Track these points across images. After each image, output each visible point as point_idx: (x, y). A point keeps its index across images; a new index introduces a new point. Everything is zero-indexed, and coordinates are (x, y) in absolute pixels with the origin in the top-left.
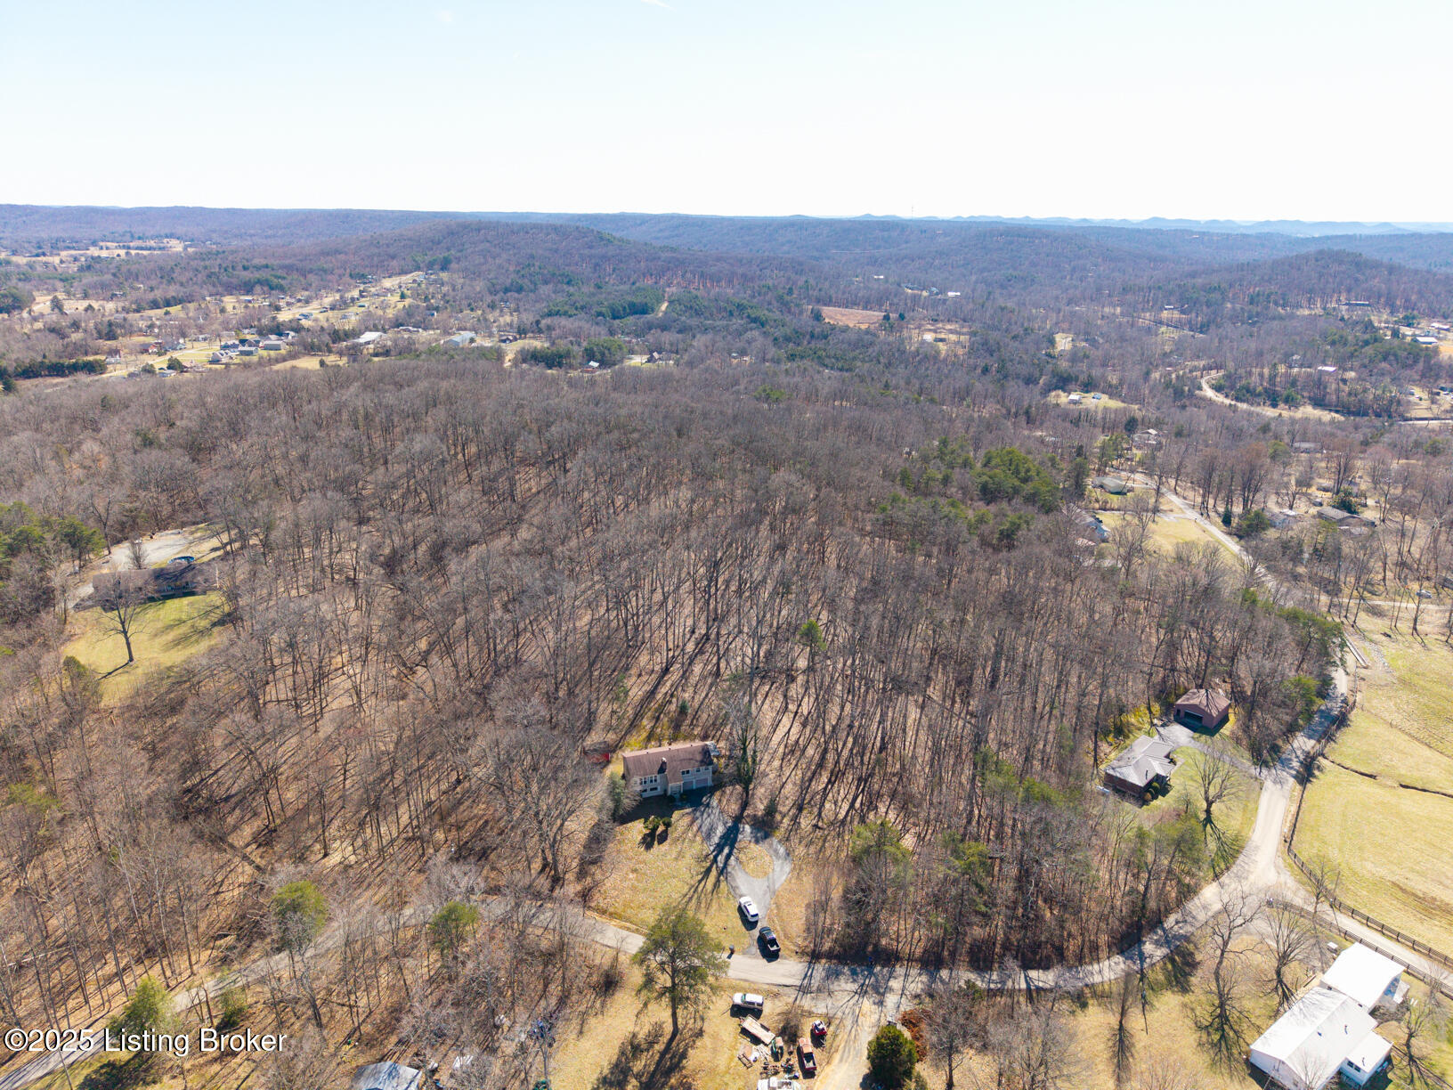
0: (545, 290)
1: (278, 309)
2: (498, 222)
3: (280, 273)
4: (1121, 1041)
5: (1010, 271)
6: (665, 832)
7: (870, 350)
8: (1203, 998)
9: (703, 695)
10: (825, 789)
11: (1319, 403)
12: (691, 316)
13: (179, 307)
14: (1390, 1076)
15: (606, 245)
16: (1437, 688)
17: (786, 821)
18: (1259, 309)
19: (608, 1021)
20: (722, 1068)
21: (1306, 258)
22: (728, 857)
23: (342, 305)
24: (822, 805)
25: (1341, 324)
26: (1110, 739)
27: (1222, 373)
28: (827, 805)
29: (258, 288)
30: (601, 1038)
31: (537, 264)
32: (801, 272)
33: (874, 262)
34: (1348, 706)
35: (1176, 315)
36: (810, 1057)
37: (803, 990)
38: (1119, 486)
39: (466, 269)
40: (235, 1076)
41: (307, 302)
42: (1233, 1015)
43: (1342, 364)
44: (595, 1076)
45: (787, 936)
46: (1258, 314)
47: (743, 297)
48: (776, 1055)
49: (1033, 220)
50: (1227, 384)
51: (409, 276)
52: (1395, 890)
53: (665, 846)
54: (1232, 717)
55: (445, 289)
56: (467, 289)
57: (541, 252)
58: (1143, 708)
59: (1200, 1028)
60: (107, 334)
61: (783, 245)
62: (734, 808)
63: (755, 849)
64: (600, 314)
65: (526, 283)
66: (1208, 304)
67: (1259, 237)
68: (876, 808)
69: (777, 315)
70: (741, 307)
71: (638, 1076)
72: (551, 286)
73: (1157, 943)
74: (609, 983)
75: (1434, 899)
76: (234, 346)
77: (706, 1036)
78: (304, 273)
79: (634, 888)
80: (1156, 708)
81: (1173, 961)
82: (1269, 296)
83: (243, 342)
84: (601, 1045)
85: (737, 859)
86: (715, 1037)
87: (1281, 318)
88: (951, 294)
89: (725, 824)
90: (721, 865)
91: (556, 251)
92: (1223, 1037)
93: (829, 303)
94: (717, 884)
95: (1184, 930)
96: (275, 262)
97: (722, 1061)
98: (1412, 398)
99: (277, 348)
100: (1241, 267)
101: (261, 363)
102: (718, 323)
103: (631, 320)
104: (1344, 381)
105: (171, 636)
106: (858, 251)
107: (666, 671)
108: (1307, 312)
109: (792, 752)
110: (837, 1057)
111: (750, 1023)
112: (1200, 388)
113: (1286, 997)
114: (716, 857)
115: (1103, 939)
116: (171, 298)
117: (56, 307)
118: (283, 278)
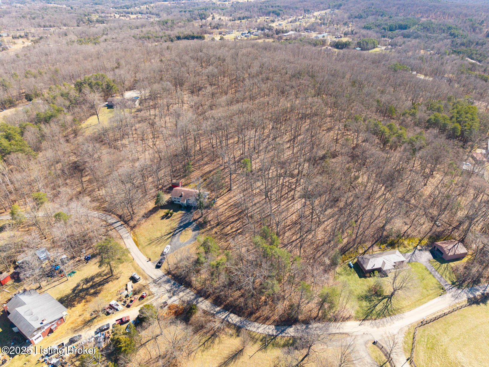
0: (370, 18)
4: (236, 355)
6: (170, 216)
17: (209, 227)
20: (111, 291)
22: (180, 231)
26: (383, 246)
28: (228, 227)
29: (271, 14)
36: (132, 301)
37: (155, 281)
44: (86, 277)
48: (127, 296)
51: (325, 11)
53: (166, 221)
58: (417, 239)
60: (216, 27)
62: (197, 216)
63: (190, 231)
65: (364, 15)
70: (450, 29)
71: (94, 282)
72: (374, 16)
73: (297, 330)
77: (118, 280)
78: (290, 9)
79: (147, 229)
80: (425, 241)
85: (182, 233)
89: (190, 220)
90: (175, 233)
94: (169, 238)
99: (257, 35)
111: (130, 284)
114: (177, 230)
116: (246, 16)
117: (213, 18)
118: (281, 10)
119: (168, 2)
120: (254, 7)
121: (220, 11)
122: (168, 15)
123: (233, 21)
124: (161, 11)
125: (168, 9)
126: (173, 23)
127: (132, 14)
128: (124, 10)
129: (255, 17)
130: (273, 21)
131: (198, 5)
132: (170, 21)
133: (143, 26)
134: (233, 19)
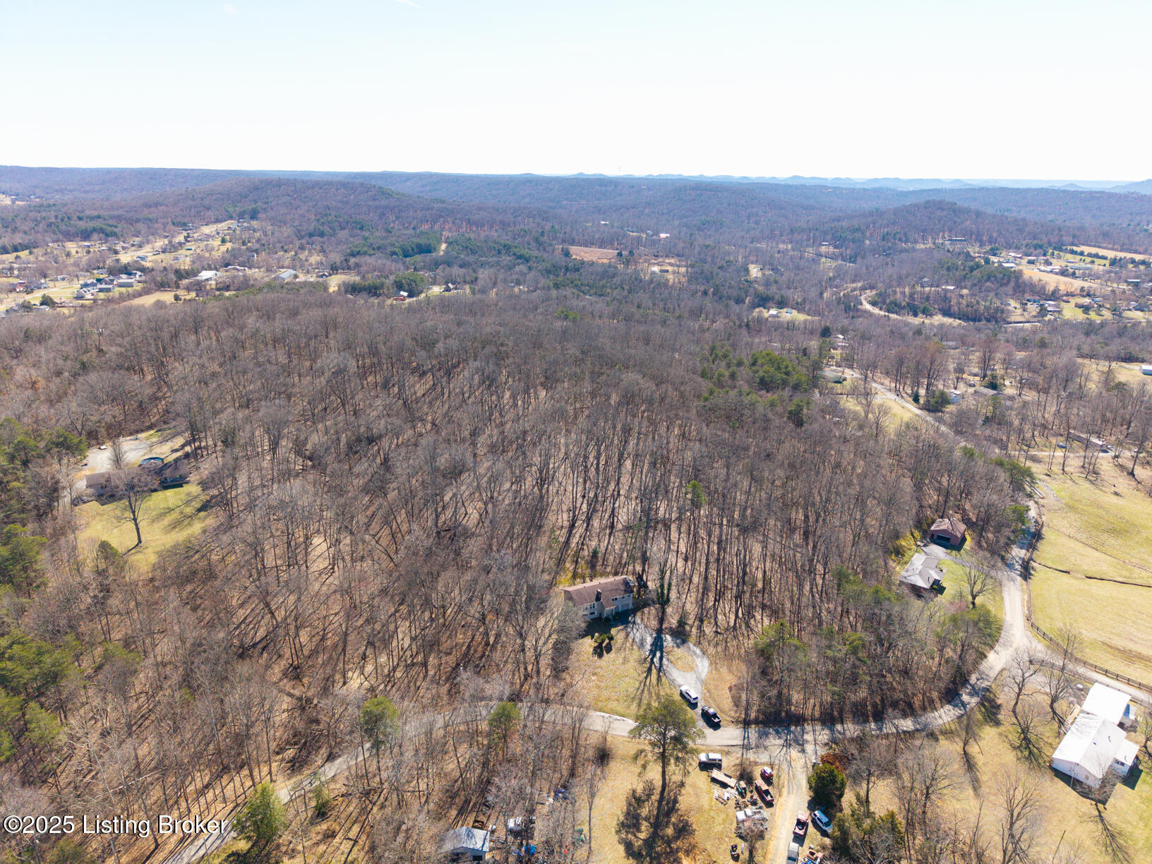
0: (343, 234)
1: (116, 252)
3: (111, 222)
4: (968, 761)
5: (703, 217)
6: (609, 644)
7: (615, 280)
8: (1010, 728)
9: (606, 542)
10: (714, 605)
11: (947, 313)
12: (468, 255)
13: (27, 252)
14: (1140, 767)
15: (388, 198)
16: (1091, 510)
17: (694, 630)
18: (890, 244)
19: (611, 783)
20: (706, 807)
21: (917, 206)
22: (661, 659)
23: (172, 248)
24: (716, 617)
25: (950, 255)
26: (893, 557)
27: (874, 292)
28: (720, 617)
29: (96, 235)
30: (609, 795)
31: (333, 213)
32: (547, 219)
33: (599, 210)
34: (1039, 526)
35: (831, 249)
36: (767, 792)
37: (746, 747)
38: (837, 377)
40: (340, 852)
41: (140, 246)
42: (1032, 737)
43: (959, 286)
44: (615, 822)
45: (722, 711)
46: (889, 248)
47: (505, 239)
48: (742, 794)
49: (706, 177)
50: (880, 300)
51: (223, 224)
52: (1105, 647)
53: (612, 655)
54: (968, 537)
55: (257, 235)
56: (277, 234)
57: (334, 203)
58: (908, 534)
59: (1015, 748)
61: (525, 197)
62: (654, 623)
63: (679, 652)
64: (394, 253)
65: (326, 229)
66: (854, 241)
67: (875, 190)
68: (754, 616)
69: (536, 253)
70: (507, 248)
71: (647, 819)
73: (971, 695)
74: (603, 756)
75: (1131, 651)
76: (93, 285)
77: (687, 787)
78: (132, 222)
79: (598, 687)
80: (917, 534)
81: (984, 705)
82: (895, 235)
83: (99, 281)
84: (612, 800)
85: (668, 659)
86: (694, 786)
87: (906, 251)
88: (663, 235)
89: (651, 635)
90: (658, 665)
91: (347, 203)
92: (1030, 752)
93: (573, 243)
94: (659, 679)
95: (985, 684)
96: (104, 213)
97: (705, 802)
98: (1010, 308)
99: (130, 285)
100: (871, 214)
101: (122, 298)
102: (491, 259)
103: (418, 258)
104: (962, 296)
105: (167, 520)
106: (584, 202)
107: (572, 526)
108: (922, 246)
109: (683, 580)
110: (785, 791)
111: (716, 774)
112: (861, 304)
113: (1061, 723)
114: (652, 659)
115: (935, 695)
118: (114, 226)
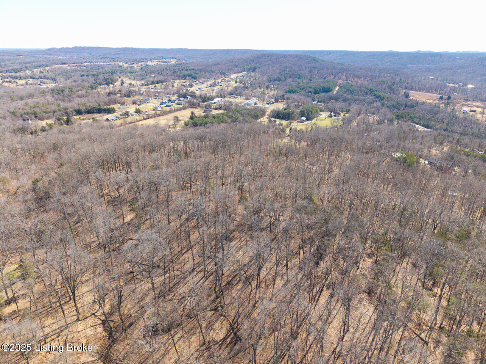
0: (289, 80)
2: (275, 54)
7: (438, 115)
12: (349, 94)
13: (160, 84)
15: (315, 63)
23: (214, 85)
29: (188, 78)
31: (288, 70)
32: (398, 75)
33: (429, 70)
39: (261, 72)
41: (203, 83)
47: (372, 86)
51: (241, 74)
55: (252, 79)
56: (260, 79)
57: (290, 65)
60: (127, 95)
61: (386, 62)
64: (310, 92)
65: (283, 78)
69: (388, 95)
70: (371, 91)
72: (292, 79)
76: (165, 103)
78: (205, 72)
83: (169, 101)
88: (470, 86)
91: (296, 65)
93: (411, 89)
96: (196, 68)
99: (181, 104)
102: (361, 98)
103: (322, 94)
106: (420, 65)
116: (160, 80)
117: (122, 83)
118: (197, 74)
119: (67, 65)
120: (167, 70)
121: (129, 74)
122: (66, 80)
123: (145, 85)
124: (59, 75)
125: (67, 73)
126: (72, 91)
127: (20, 78)
128: (10, 74)
129: (170, 81)
130: (191, 85)
131: (102, 68)
132: (68, 89)
133: (30, 96)
134: (146, 84)
